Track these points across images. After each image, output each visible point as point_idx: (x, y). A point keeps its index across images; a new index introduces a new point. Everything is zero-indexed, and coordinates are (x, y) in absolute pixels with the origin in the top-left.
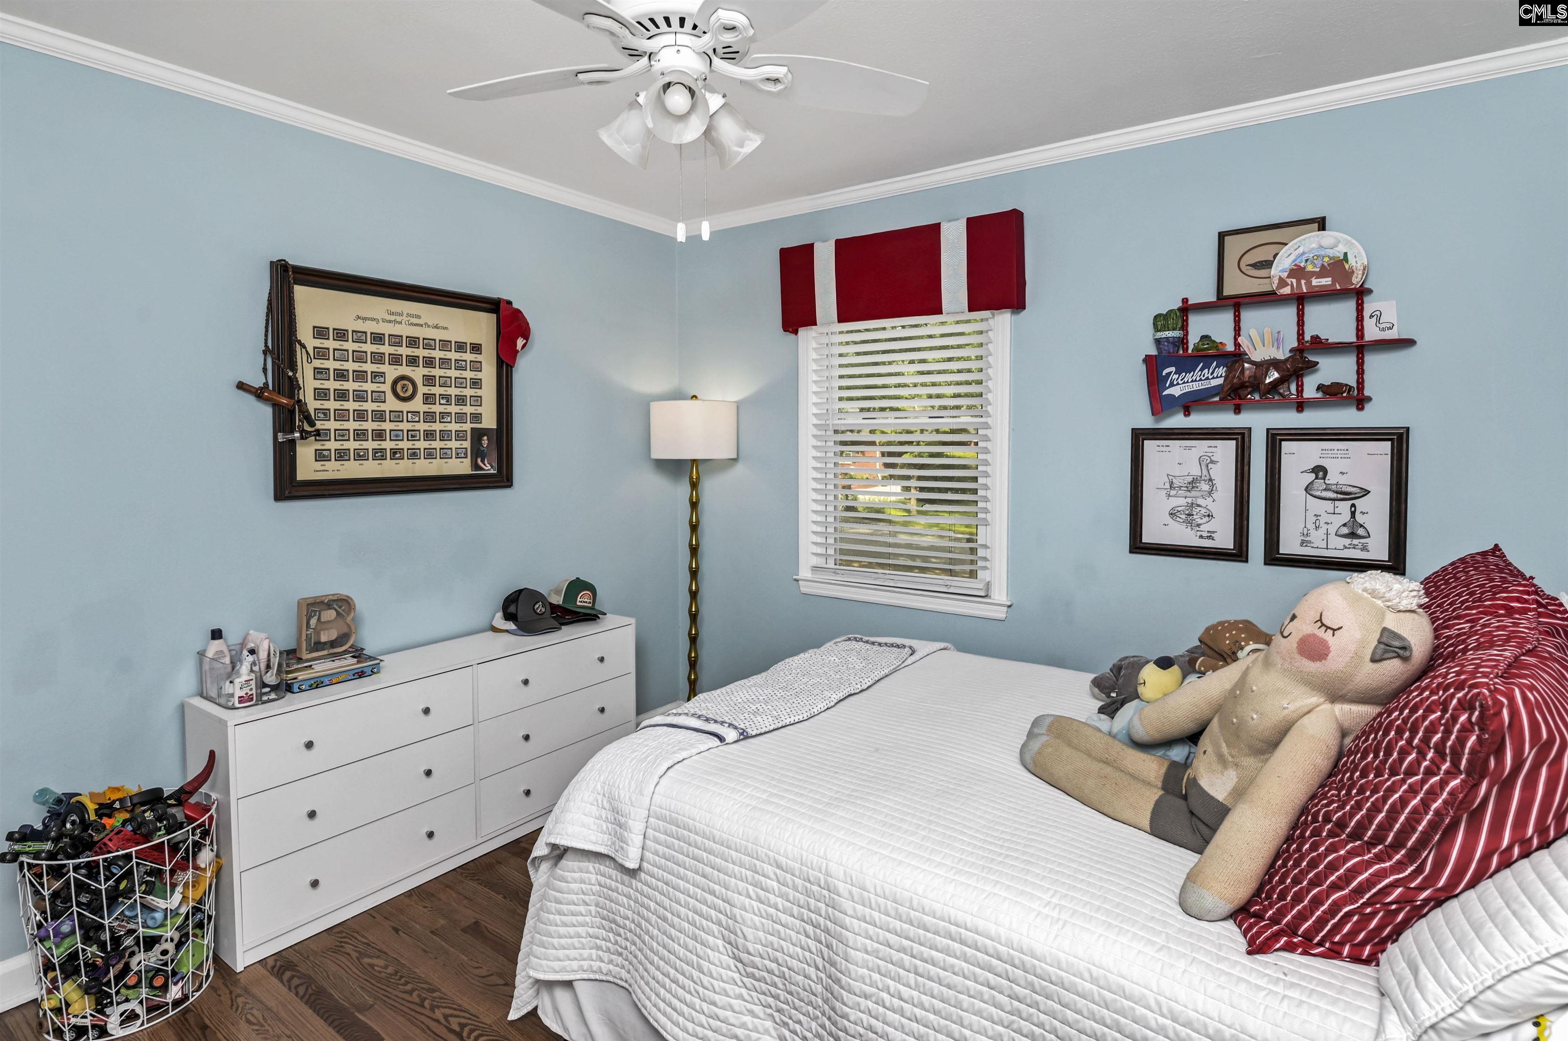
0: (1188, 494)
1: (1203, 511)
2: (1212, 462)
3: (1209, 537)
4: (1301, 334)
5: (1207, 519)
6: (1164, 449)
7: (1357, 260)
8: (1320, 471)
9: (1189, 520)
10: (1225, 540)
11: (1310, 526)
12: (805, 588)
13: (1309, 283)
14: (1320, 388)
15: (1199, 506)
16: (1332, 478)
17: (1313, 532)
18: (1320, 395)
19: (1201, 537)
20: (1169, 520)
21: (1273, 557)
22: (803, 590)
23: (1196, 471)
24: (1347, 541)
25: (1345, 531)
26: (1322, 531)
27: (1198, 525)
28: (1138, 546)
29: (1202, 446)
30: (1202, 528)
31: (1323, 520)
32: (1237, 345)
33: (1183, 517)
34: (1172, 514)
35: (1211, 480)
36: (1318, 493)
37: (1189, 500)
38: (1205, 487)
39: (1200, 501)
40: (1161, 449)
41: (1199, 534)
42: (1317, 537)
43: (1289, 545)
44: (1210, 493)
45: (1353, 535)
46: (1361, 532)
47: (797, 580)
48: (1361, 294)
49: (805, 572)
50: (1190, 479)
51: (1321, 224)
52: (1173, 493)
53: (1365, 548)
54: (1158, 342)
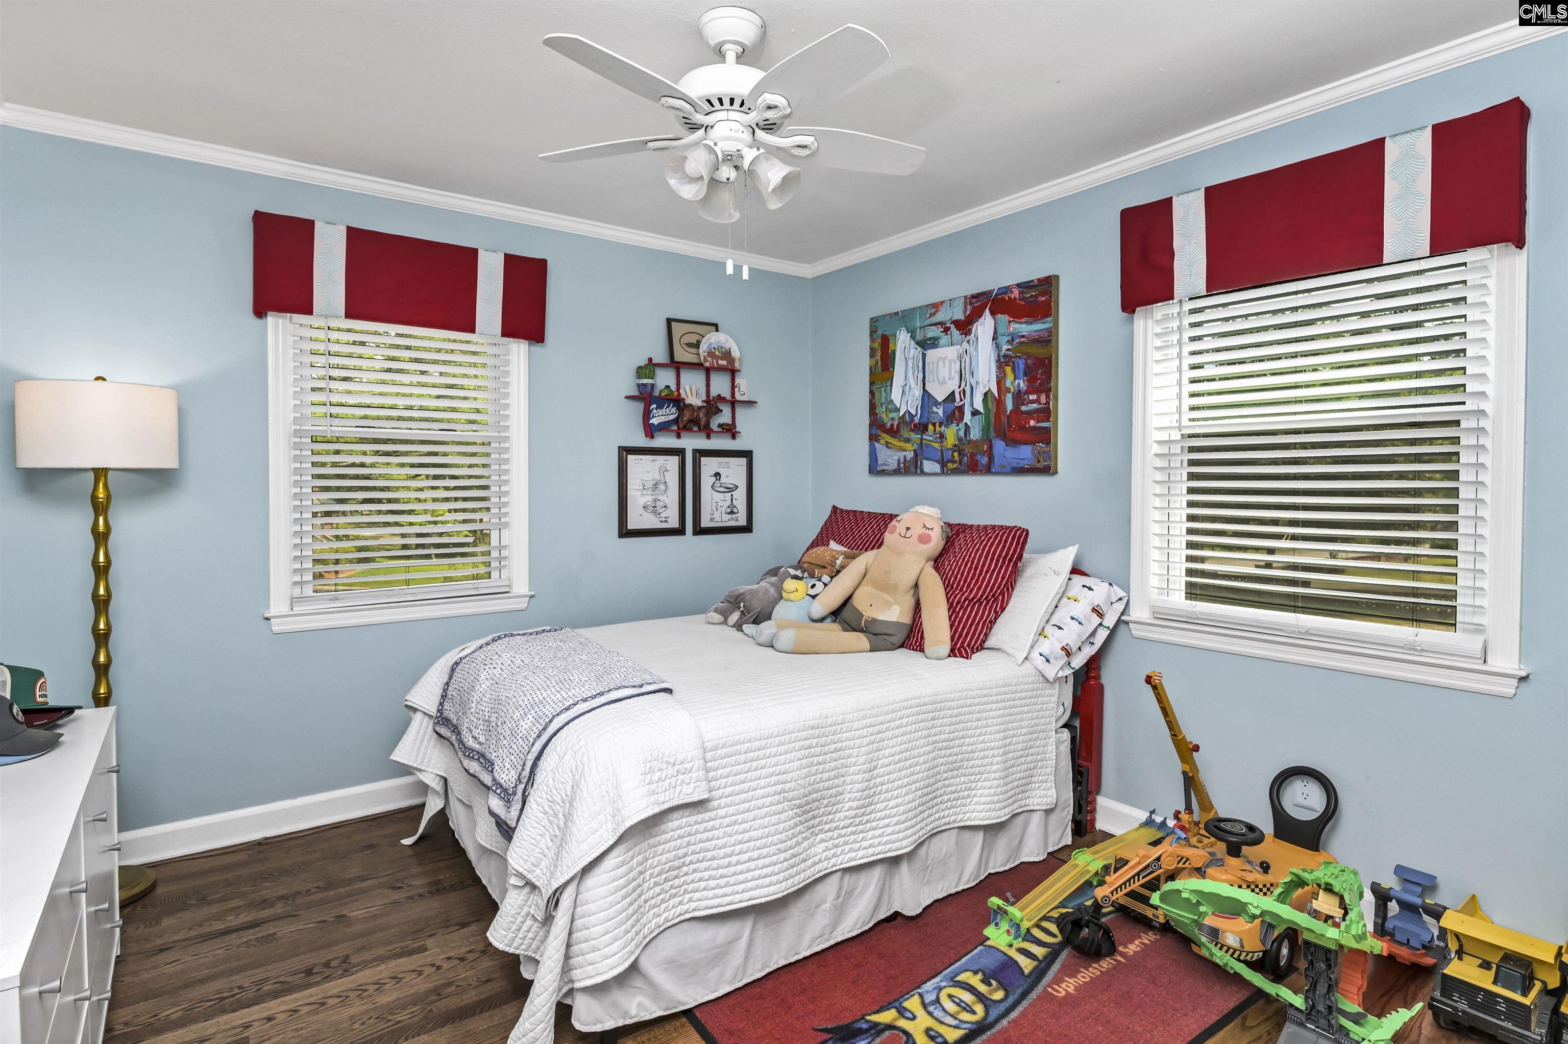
0: (654, 493)
1: (662, 504)
2: (666, 471)
3: (666, 521)
4: (708, 392)
5: (664, 509)
6: (640, 461)
7: (736, 353)
8: (717, 475)
9: (655, 512)
10: (674, 523)
11: (714, 509)
12: (277, 626)
13: (717, 362)
14: (720, 425)
15: (659, 500)
16: (723, 479)
17: (715, 512)
18: (720, 430)
19: (661, 521)
20: (642, 511)
21: (699, 531)
22: (275, 629)
23: (657, 477)
24: (730, 516)
25: (729, 510)
26: (719, 511)
27: (660, 514)
28: (625, 532)
29: (660, 459)
30: (662, 515)
31: (719, 504)
32: (679, 394)
33: (651, 508)
34: (645, 507)
35: (665, 483)
36: (717, 489)
37: (654, 497)
38: (662, 487)
39: (660, 497)
40: (637, 461)
41: (660, 519)
42: (717, 516)
43: (705, 523)
44: (665, 491)
45: (732, 513)
46: (735, 510)
47: (267, 619)
48: (733, 372)
49: (278, 606)
50: (654, 482)
51: (716, 327)
52: (645, 492)
53: (737, 520)
54: (638, 385)
